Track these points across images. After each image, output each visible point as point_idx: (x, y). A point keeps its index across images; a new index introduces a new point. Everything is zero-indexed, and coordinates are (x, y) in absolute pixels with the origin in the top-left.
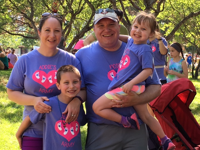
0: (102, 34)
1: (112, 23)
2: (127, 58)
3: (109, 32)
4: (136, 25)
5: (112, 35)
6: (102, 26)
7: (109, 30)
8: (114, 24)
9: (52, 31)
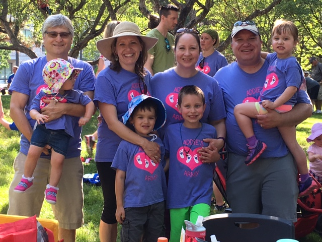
0: (240, 50)
1: (252, 37)
2: (273, 77)
3: (248, 47)
4: (276, 36)
5: (252, 50)
6: (240, 39)
7: (249, 44)
8: (253, 38)
9: (187, 48)
